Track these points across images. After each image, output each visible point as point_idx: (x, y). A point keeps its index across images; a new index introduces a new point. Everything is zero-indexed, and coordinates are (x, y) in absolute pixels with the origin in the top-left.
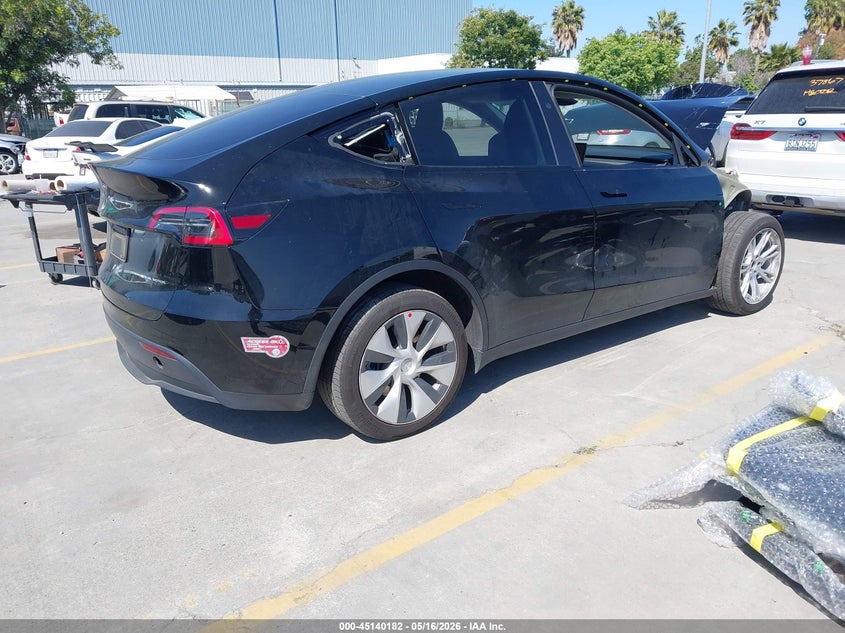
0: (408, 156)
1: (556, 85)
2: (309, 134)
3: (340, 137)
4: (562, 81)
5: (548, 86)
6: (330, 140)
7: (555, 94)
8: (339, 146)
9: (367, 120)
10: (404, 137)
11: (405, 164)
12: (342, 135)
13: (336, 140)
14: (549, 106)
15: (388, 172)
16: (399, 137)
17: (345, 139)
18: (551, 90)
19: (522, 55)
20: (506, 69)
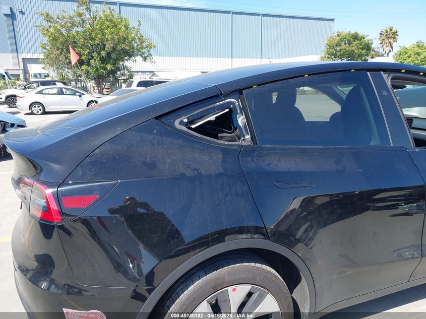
0: (248, 137)
1: (393, 75)
2: (157, 118)
3: (186, 120)
4: (399, 71)
5: (385, 76)
6: (177, 124)
7: (391, 82)
8: (184, 128)
9: (212, 106)
10: (245, 120)
11: (244, 143)
12: (188, 118)
13: (181, 123)
14: (385, 93)
15: (226, 151)
16: (241, 120)
17: (192, 122)
18: (387, 79)
19: (360, 55)
20: (345, 61)
